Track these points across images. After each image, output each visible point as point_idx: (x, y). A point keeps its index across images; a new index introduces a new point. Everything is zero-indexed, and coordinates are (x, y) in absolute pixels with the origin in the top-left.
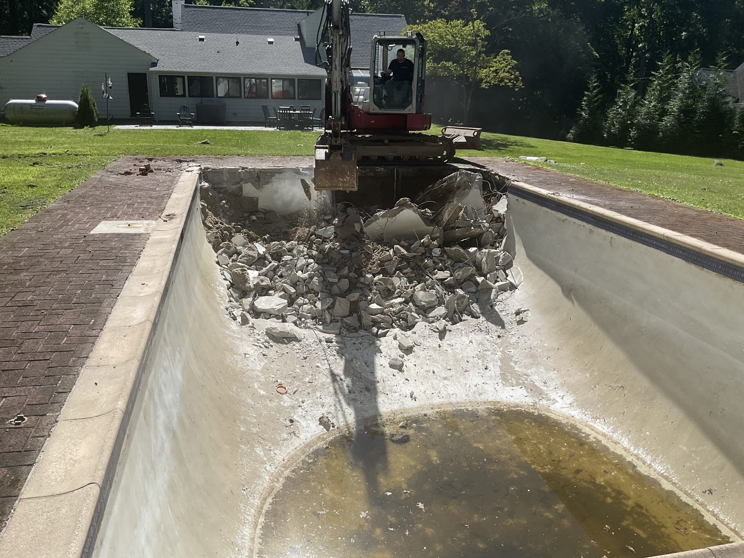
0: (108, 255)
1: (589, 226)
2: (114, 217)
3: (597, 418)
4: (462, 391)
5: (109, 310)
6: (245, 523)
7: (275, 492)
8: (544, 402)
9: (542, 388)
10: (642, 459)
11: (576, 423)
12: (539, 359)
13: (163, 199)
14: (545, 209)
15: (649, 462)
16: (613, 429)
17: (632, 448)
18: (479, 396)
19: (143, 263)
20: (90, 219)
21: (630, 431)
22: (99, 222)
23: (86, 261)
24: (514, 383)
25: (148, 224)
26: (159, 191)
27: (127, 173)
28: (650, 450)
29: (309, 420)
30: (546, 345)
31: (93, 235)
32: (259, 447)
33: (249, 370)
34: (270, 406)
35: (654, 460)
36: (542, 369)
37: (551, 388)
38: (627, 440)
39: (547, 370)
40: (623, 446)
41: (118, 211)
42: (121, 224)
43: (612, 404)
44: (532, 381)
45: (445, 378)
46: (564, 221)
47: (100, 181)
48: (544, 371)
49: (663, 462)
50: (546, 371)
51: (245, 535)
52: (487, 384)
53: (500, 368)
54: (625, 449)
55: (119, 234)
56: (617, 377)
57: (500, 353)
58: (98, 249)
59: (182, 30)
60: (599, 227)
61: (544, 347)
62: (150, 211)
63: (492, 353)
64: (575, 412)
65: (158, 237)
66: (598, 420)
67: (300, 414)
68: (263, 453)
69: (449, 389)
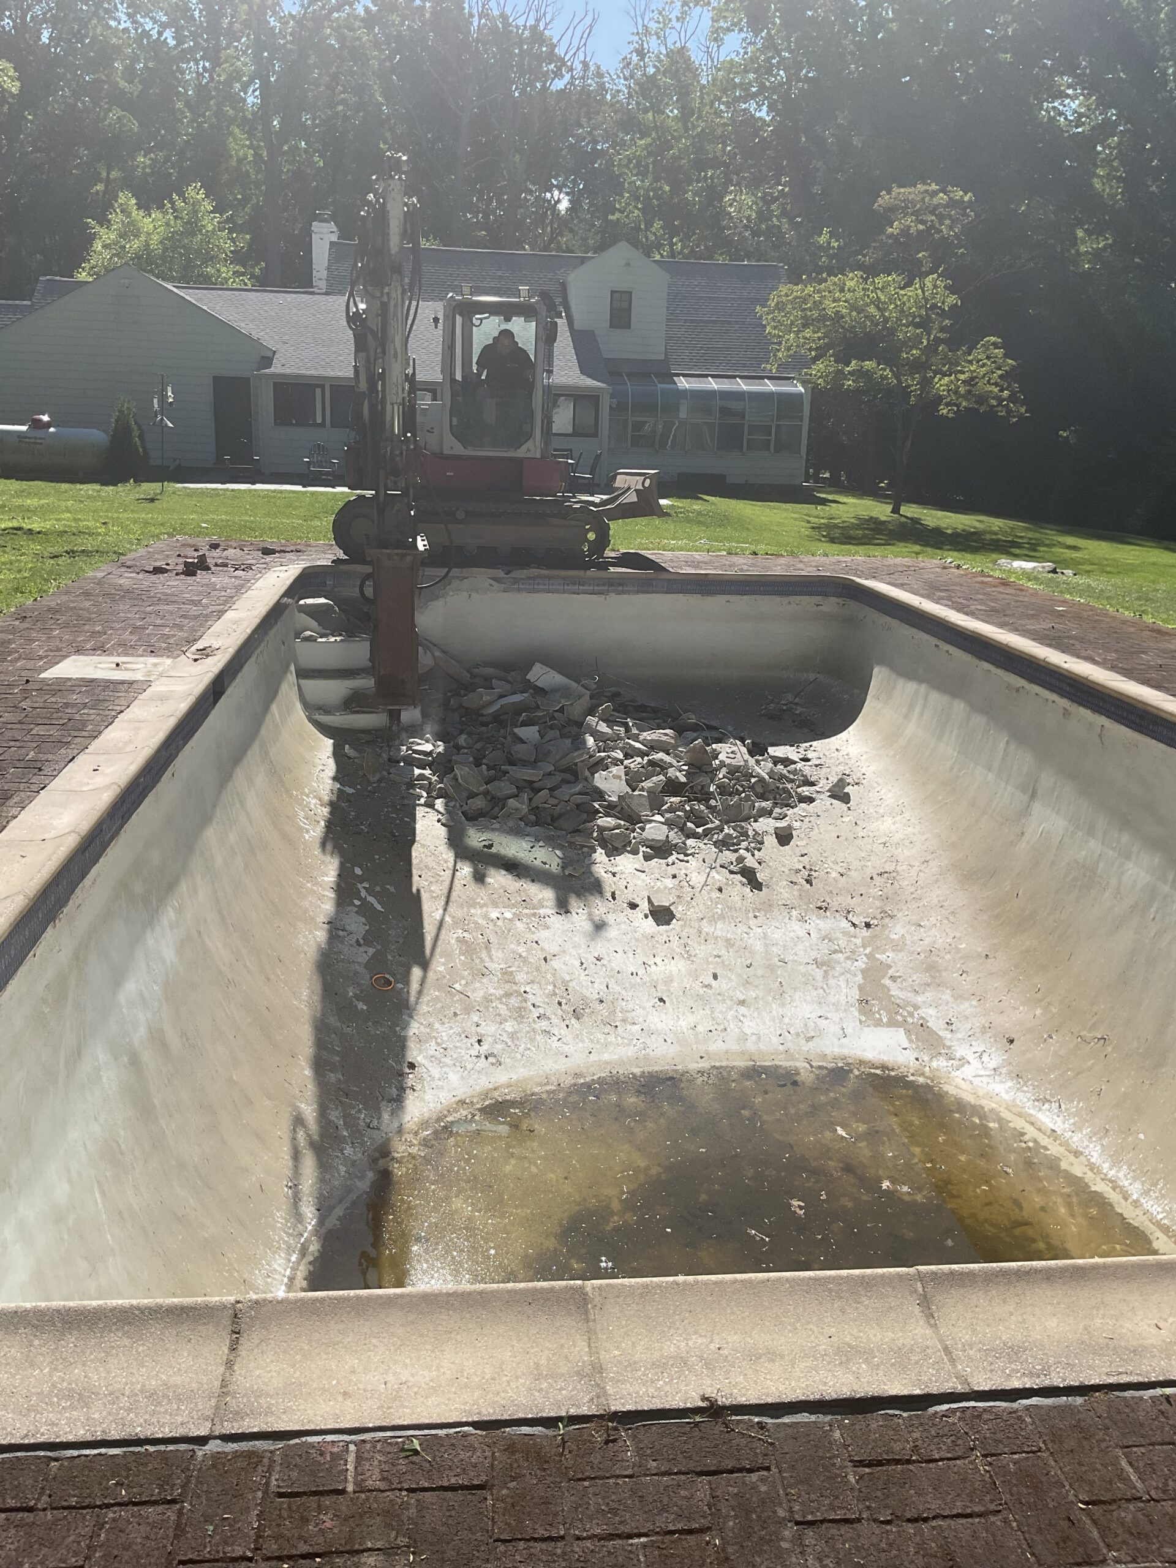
0: (55, 715)
1: (1064, 703)
2: (100, 649)
3: (1045, 1101)
4: (772, 1029)
5: (14, 811)
6: (279, 1248)
7: (353, 1196)
8: (940, 1063)
9: (941, 1033)
10: (1121, 1188)
11: (1002, 1109)
12: (944, 974)
13: (207, 621)
14: (987, 666)
15: (1135, 1197)
16: (1074, 1124)
17: (1106, 1166)
18: (807, 1041)
19: (112, 735)
20: (51, 651)
21: (1107, 1131)
22: (65, 657)
23: (10, 726)
24: (885, 1020)
25: (155, 665)
26: (207, 606)
27: (158, 571)
28: (1142, 1171)
29: (447, 1066)
30: (963, 946)
31: (43, 680)
32: (337, 1109)
33: (343, 961)
34: (372, 1033)
35: (1146, 1193)
36: (947, 996)
37: (959, 1036)
38: (1098, 1147)
39: (958, 997)
40: (1088, 1160)
41: (109, 640)
42: (105, 663)
43: (1079, 1073)
44: (922, 1018)
45: (742, 1003)
46: (1018, 690)
47: (100, 582)
48: (950, 999)
49: (1163, 1196)
50: (956, 999)
51: (275, 1270)
52: (827, 1018)
53: (861, 988)
54: (1092, 1167)
55: (92, 681)
56: (1095, 1019)
57: (865, 959)
58: (41, 705)
59: (327, 294)
60: (1080, 704)
61: (958, 950)
62: (172, 641)
63: (848, 958)
64: (1003, 1086)
65: (163, 689)
66: (1047, 1106)
67: (432, 1053)
68: (342, 1122)
69: (746, 1024)
